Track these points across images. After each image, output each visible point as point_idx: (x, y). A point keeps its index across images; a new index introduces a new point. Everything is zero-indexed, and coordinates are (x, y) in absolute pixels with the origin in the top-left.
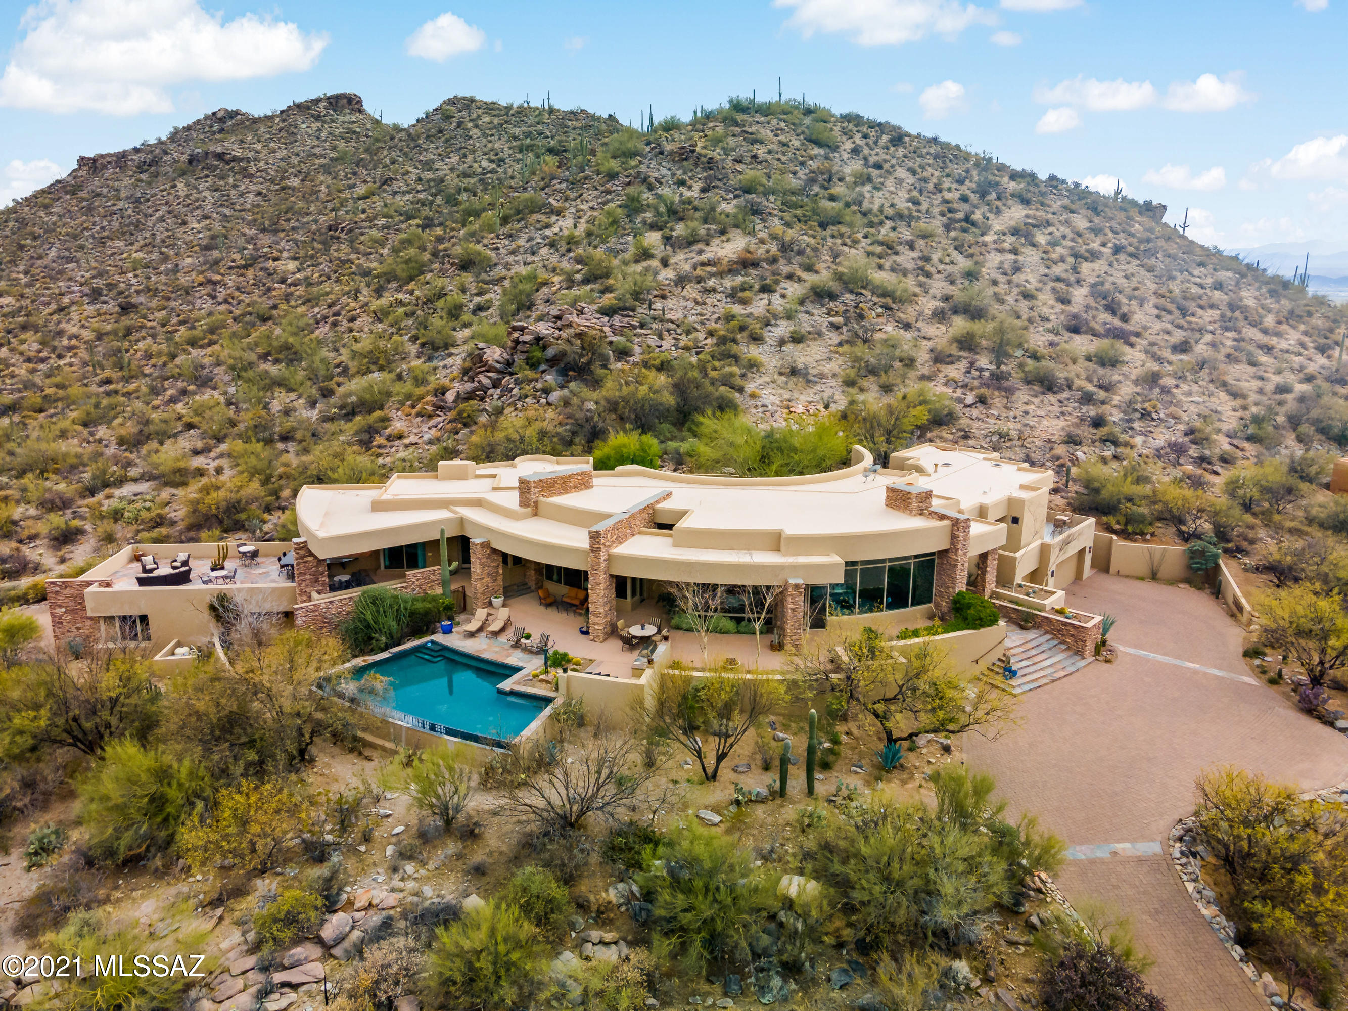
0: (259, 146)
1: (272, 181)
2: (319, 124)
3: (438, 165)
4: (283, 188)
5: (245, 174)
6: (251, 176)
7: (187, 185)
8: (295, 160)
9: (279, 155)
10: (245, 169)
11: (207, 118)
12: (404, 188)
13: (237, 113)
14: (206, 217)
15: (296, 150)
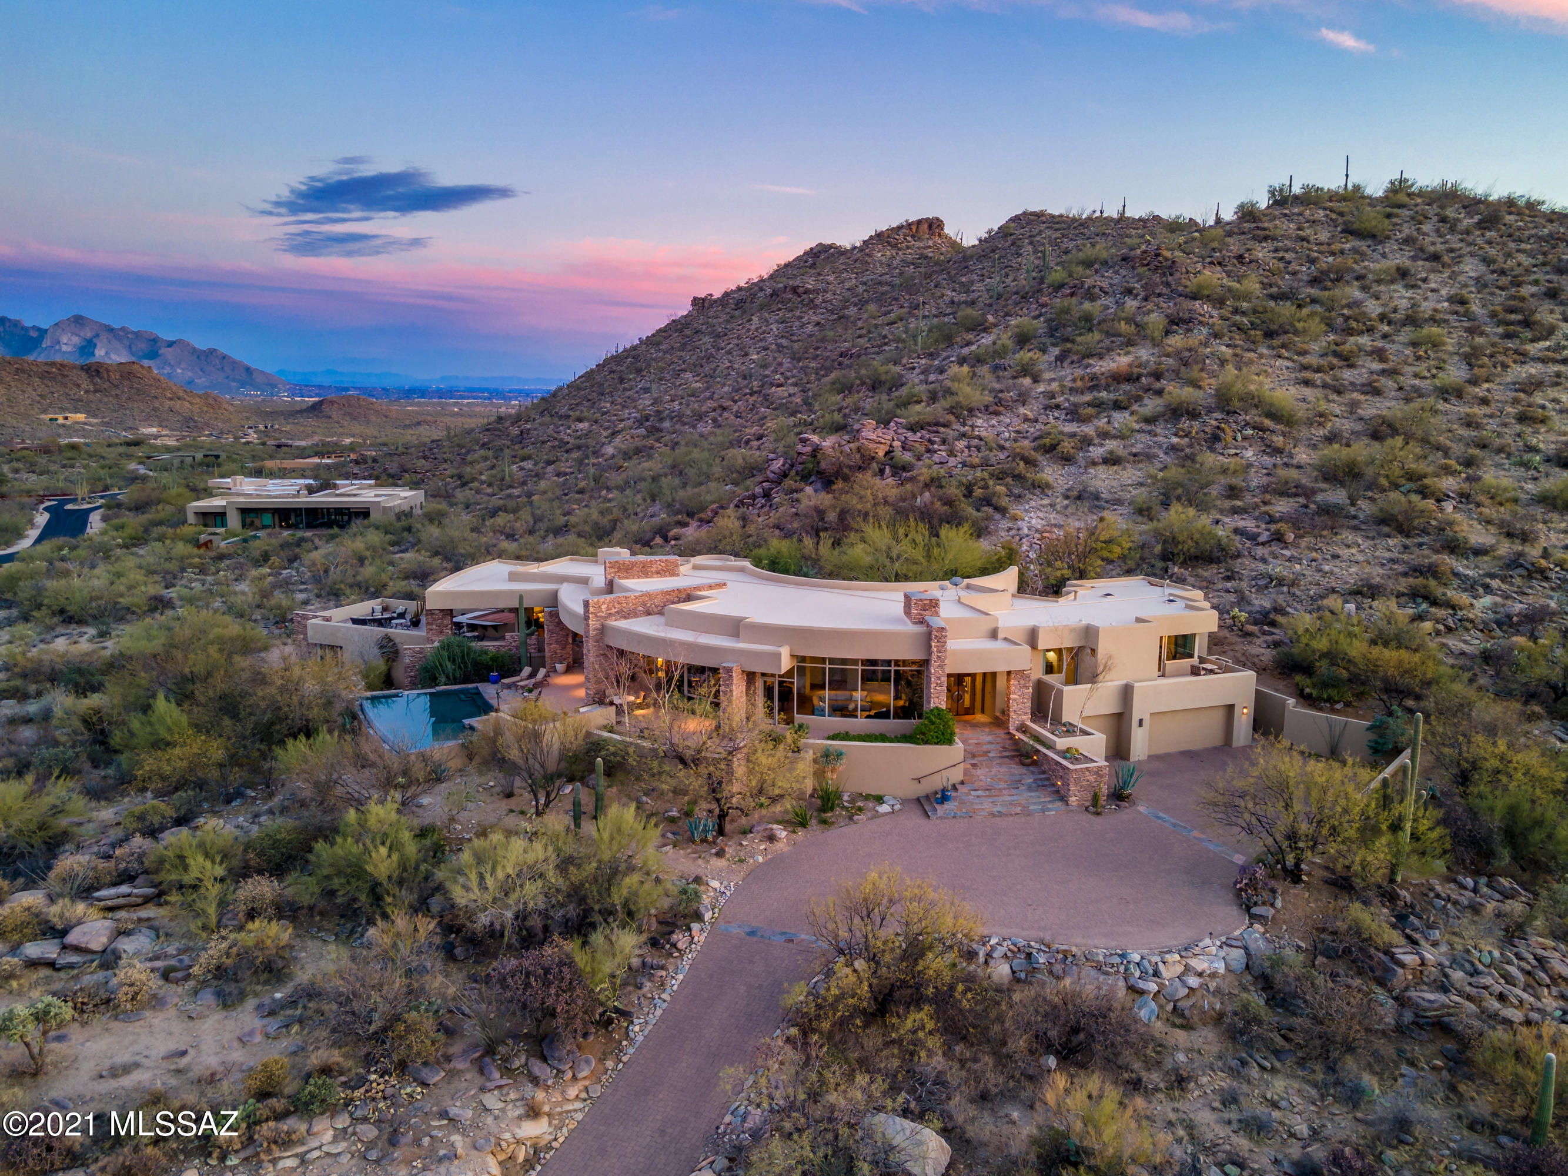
0: (831, 278)
1: (832, 312)
2: (894, 252)
3: (977, 286)
4: (840, 318)
5: (812, 305)
6: (816, 307)
7: (760, 318)
8: (861, 289)
9: (847, 285)
10: (812, 301)
11: (806, 253)
12: (934, 312)
13: (831, 246)
14: (766, 349)
15: (865, 279)
